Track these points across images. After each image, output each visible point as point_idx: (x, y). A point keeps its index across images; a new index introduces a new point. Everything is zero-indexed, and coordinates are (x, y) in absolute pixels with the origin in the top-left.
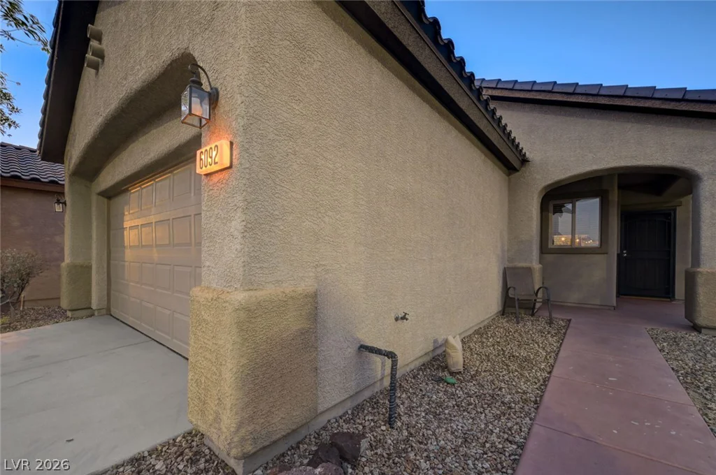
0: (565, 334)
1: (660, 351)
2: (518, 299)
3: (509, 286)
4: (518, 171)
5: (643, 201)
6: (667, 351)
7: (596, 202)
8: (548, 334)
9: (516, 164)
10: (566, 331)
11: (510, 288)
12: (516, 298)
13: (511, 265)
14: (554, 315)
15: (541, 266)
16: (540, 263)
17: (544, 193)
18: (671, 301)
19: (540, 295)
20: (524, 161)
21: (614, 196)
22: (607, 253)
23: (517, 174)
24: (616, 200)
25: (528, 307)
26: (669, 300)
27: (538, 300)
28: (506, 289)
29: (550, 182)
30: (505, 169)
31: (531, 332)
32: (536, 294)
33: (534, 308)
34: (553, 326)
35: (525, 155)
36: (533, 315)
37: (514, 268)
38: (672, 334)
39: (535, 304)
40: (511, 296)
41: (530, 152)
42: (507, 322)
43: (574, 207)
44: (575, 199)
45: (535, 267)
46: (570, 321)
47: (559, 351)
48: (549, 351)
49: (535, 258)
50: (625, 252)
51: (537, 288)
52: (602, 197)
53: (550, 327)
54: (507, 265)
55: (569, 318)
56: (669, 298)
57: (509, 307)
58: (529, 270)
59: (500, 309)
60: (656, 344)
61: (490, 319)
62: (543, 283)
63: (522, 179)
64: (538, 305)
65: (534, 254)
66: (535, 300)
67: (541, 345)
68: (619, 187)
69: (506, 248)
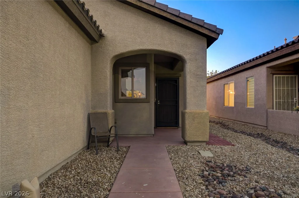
0: (125, 157)
1: (170, 159)
2: (97, 136)
3: (91, 127)
4: (97, 42)
5: (166, 72)
6: (173, 159)
7: (144, 70)
8: (115, 159)
9: (96, 37)
10: (126, 155)
11: (92, 128)
12: (96, 136)
13: (94, 111)
14: (120, 144)
15: (113, 111)
16: (113, 109)
17: (114, 62)
18: (178, 128)
19: (113, 131)
20: (101, 36)
21: (152, 67)
22: (149, 102)
23: (97, 44)
24: (153, 70)
25: (105, 141)
26: (177, 128)
27: (111, 136)
28: (90, 129)
29: (117, 54)
30: (88, 39)
31: (104, 160)
32: (110, 131)
33: (108, 141)
34: (119, 152)
35: (101, 31)
36: (108, 146)
37: (95, 114)
38: (176, 148)
39: (109, 139)
40: (93, 134)
41: (105, 31)
42: (90, 154)
43: (132, 73)
44: (133, 68)
45: (109, 112)
46: (129, 147)
47: (119, 171)
48: (113, 172)
49: (109, 106)
50: (159, 101)
51: (110, 127)
52: (146, 67)
53: (117, 153)
54: (91, 111)
55: (129, 145)
56: (177, 126)
57: (92, 142)
58: (105, 114)
59: (86, 144)
60: (169, 155)
61: (77, 154)
62: (115, 123)
63: (100, 49)
64: (111, 139)
65: (108, 103)
66: (109, 136)
67: (108, 169)
68: (155, 63)
69: (90, 98)
